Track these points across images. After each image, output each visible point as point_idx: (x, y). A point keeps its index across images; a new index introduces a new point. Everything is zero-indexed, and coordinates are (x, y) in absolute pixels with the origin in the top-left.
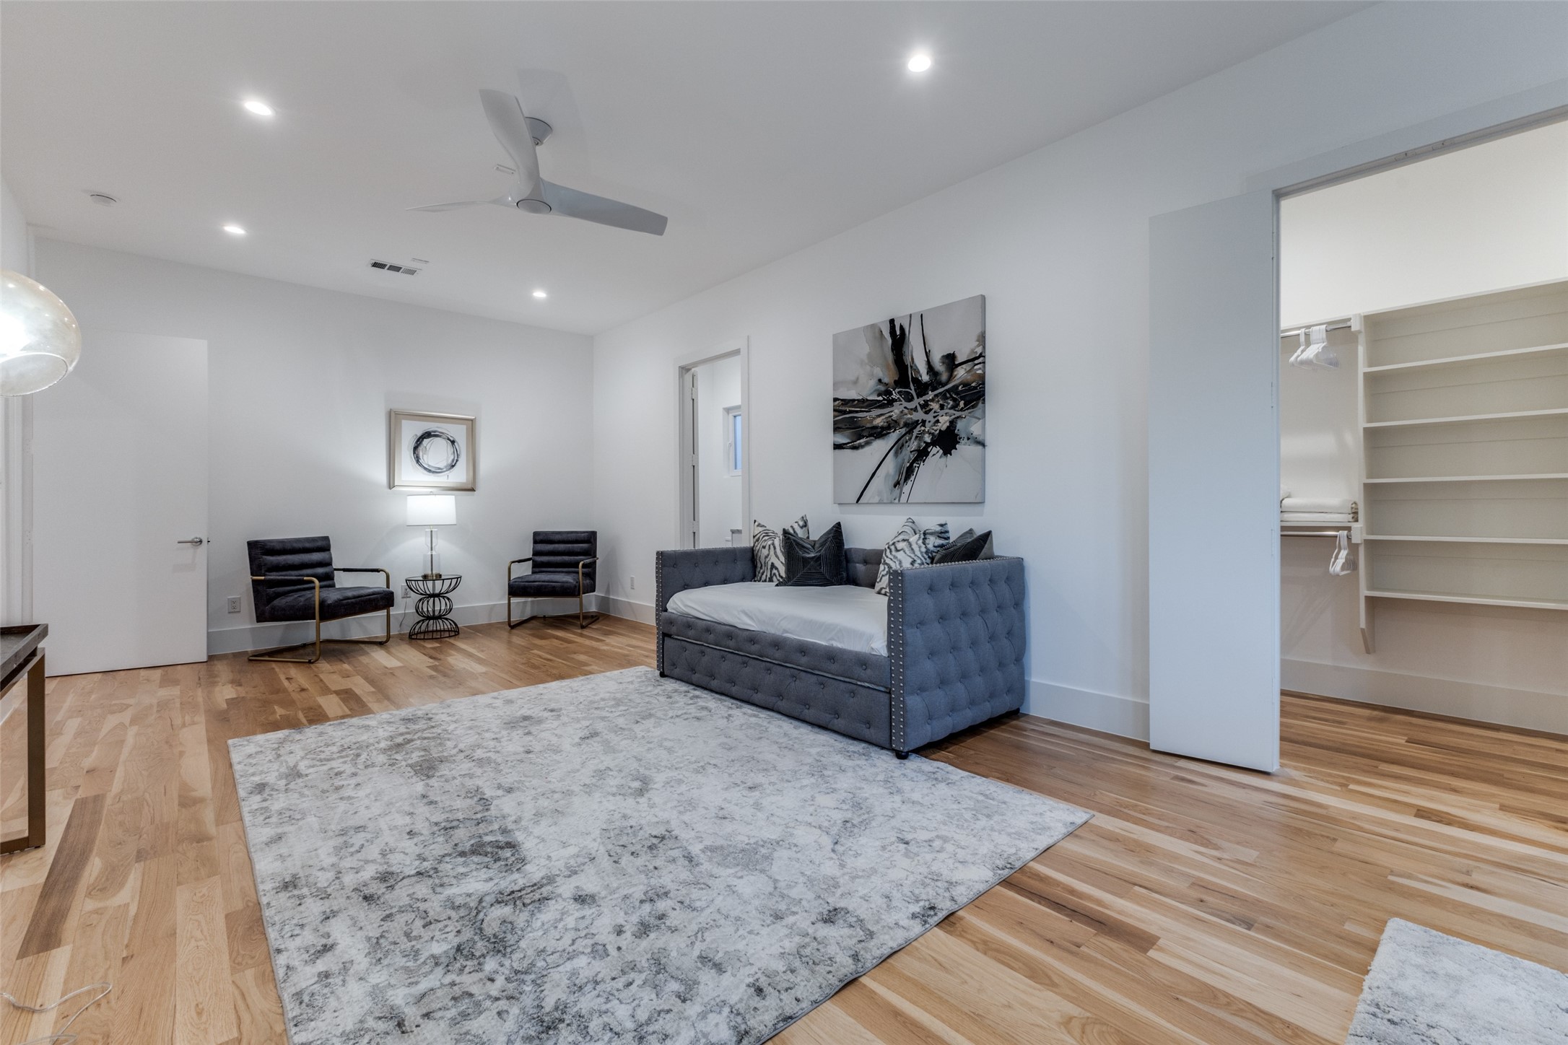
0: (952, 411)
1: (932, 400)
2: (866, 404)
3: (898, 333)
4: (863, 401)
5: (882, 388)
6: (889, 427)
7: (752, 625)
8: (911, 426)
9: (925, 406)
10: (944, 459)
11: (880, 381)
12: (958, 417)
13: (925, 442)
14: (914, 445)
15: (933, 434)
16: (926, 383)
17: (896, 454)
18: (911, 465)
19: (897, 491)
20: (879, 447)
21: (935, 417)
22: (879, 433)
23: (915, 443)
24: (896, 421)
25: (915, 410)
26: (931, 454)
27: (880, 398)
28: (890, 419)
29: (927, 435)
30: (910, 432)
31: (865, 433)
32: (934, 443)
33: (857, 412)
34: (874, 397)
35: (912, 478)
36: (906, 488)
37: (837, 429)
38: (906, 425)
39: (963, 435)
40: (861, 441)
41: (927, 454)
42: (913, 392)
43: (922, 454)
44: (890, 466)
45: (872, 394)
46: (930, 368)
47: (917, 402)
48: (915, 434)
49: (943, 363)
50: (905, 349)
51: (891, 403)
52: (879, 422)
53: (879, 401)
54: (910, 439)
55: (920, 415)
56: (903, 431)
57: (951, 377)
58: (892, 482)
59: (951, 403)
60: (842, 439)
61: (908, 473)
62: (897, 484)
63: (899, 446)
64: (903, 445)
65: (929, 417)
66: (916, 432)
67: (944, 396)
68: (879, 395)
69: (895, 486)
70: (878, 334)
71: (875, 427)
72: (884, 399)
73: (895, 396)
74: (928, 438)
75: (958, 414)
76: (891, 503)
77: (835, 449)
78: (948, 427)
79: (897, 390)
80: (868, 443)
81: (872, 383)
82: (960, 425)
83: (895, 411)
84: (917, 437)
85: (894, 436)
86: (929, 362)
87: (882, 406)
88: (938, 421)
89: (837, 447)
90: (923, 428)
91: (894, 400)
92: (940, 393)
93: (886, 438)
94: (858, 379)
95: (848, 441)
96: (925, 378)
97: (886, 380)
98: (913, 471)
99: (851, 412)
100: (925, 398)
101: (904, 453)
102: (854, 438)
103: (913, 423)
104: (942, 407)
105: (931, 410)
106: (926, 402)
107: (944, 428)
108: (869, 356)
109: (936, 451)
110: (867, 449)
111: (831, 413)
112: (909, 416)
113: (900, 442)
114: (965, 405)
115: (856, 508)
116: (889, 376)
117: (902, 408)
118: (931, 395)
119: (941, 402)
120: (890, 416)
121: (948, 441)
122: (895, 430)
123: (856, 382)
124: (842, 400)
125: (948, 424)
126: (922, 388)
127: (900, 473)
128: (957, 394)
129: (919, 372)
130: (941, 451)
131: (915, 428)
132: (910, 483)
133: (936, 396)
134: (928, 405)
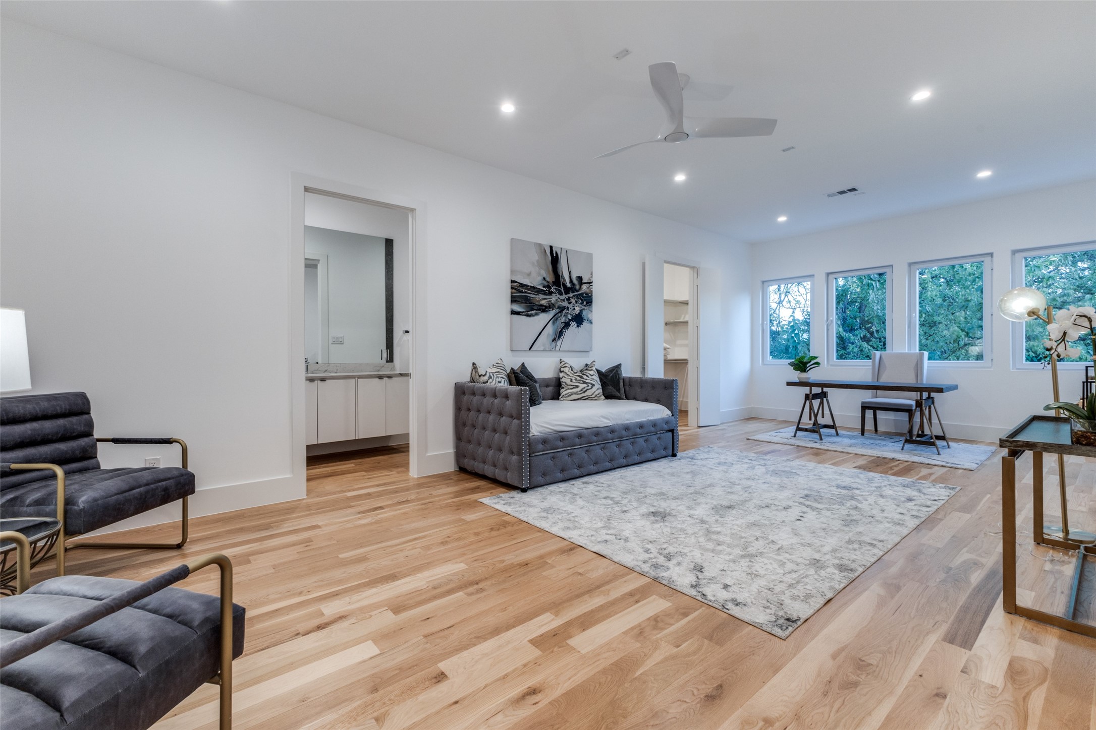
0: (581, 305)
1: (572, 297)
2: (536, 290)
3: (555, 255)
4: (533, 288)
5: (546, 284)
6: (550, 307)
7: (608, 423)
8: (562, 309)
9: (568, 299)
10: (577, 328)
11: (544, 278)
12: (583, 309)
13: (568, 319)
14: (563, 319)
15: (572, 315)
16: (569, 288)
17: (554, 323)
18: (562, 330)
19: (554, 344)
20: (544, 318)
21: (573, 306)
22: (544, 309)
23: (564, 319)
24: (553, 304)
25: (564, 300)
26: (571, 325)
27: (544, 289)
28: (550, 302)
29: (569, 315)
30: (561, 312)
31: (535, 308)
32: (572, 320)
33: (530, 294)
34: (541, 287)
35: (562, 337)
36: (559, 343)
37: (514, 300)
38: (559, 307)
39: (585, 318)
40: (533, 312)
41: (569, 325)
42: (563, 290)
43: (567, 325)
44: (550, 330)
45: (539, 285)
46: (571, 281)
47: (564, 297)
48: (563, 314)
49: (577, 280)
50: (558, 266)
51: (551, 293)
52: (543, 302)
53: (544, 291)
54: (561, 316)
55: (565, 304)
56: (558, 310)
57: (580, 288)
58: (551, 339)
59: (581, 301)
60: (517, 308)
61: (560, 334)
62: (554, 340)
63: (555, 319)
64: (557, 319)
65: (570, 306)
66: (564, 312)
67: (577, 296)
68: (544, 287)
69: (553, 341)
70: (543, 251)
71: (542, 305)
72: (547, 290)
73: (553, 290)
74: (570, 317)
75: (583, 307)
76: (551, 351)
77: (511, 314)
78: (579, 313)
79: (554, 287)
80: (536, 314)
81: (540, 279)
82: (584, 313)
83: (554, 298)
84: (564, 315)
85: (552, 313)
86: (570, 277)
87: (545, 294)
88: (574, 309)
89: (513, 312)
90: (567, 311)
91: (552, 292)
92: (576, 295)
93: (548, 313)
94: (530, 273)
95: (524, 311)
96: (569, 285)
97: (548, 279)
98: (562, 334)
99: (526, 292)
100: (568, 295)
101: (558, 323)
102: (528, 310)
103: (562, 307)
104: (576, 302)
105: (571, 302)
106: (569, 297)
107: (577, 313)
108: (538, 261)
109: (573, 324)
110: (536, 317)
111: (509, 291)
112: (560, 303)
113: (556, 317)
114: (587, 303)
115: (530, 353)
116: (550, 278)
117: (557, 298)
118: (571, 295)
119: (576, 300)
120: (550, 301)
121: (579, 319)
122: (553, 309)
123: (529, 275)
124: (519, 283)
125: (579, 311)
126: (567, 290)
127: (556, 334)
128: (583, 297)
129: (565, 281)
130: (576, 325)
131: (564, 310)
132: (561, 340)
133: (573, 295)
134: (570, 300)
